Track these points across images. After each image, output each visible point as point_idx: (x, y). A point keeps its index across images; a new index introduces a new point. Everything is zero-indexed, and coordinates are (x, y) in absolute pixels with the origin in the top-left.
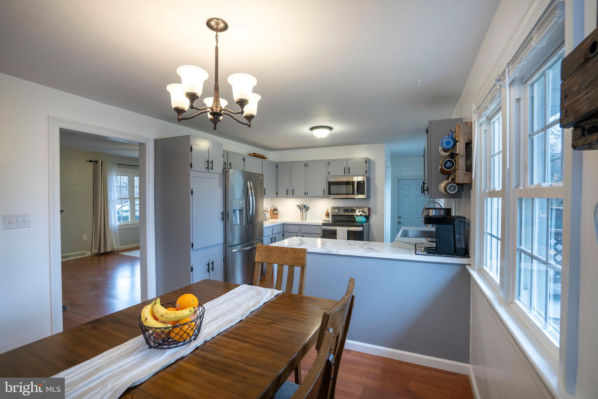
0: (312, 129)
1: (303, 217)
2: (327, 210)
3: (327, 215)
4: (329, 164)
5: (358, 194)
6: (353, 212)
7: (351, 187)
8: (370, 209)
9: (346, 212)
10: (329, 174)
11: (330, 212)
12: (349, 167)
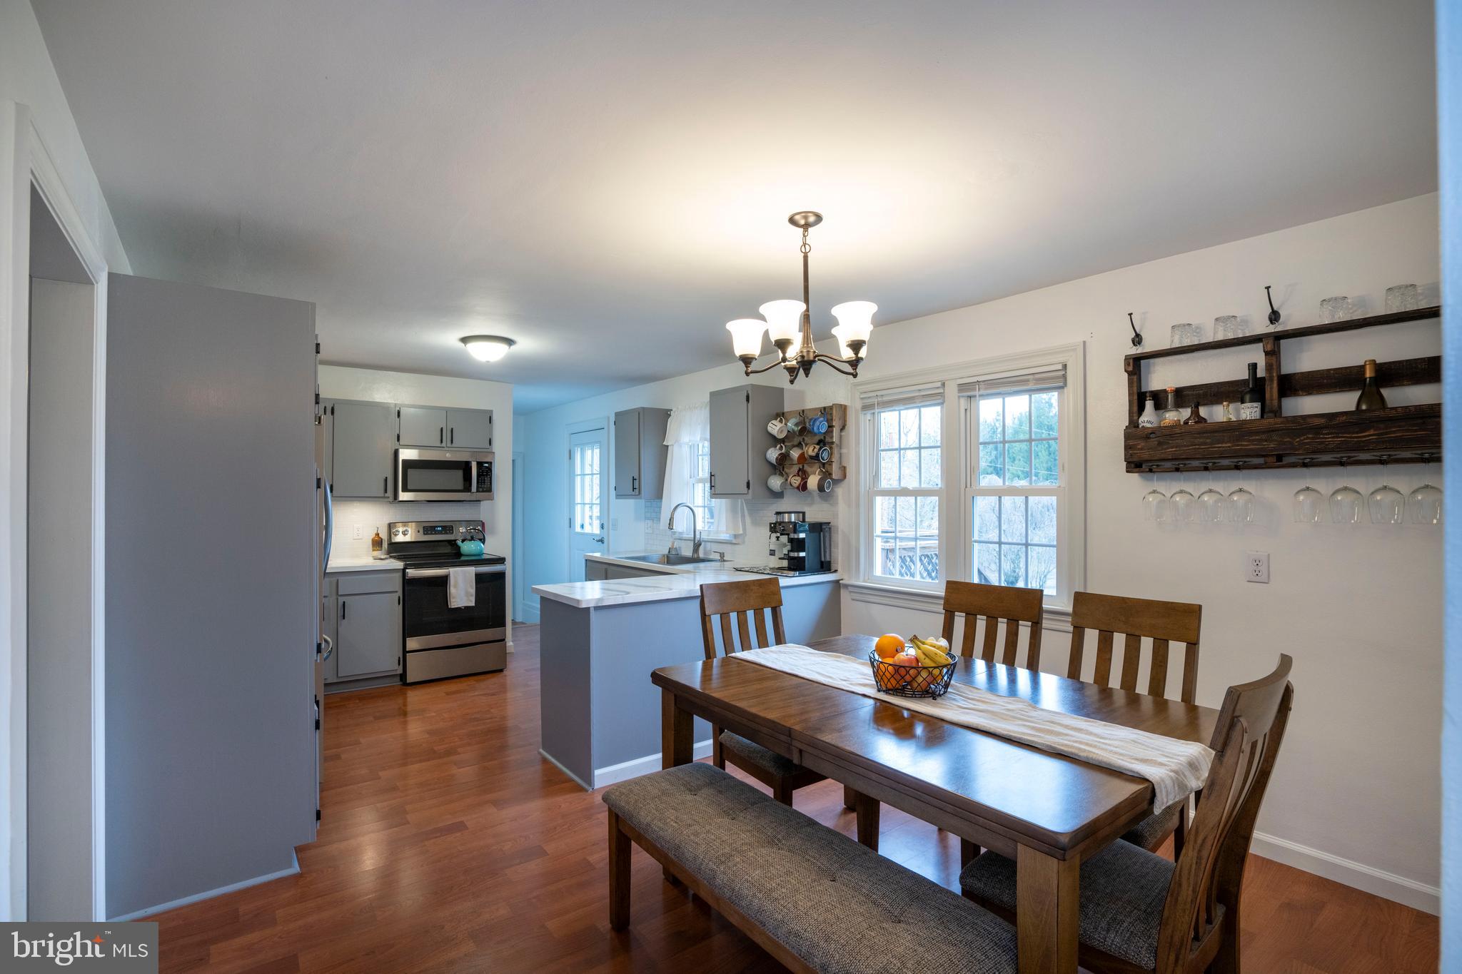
0: (465, 340)
2: (376, 532)
3: (377, 543)
4: (399, 416)
5: (478, 491)
6: (447, 533)
7: (460, 474)
8: (483, 525)
9: (432, 534)
10: (398, 440)
11: (384, 535)
12: (452, 429)
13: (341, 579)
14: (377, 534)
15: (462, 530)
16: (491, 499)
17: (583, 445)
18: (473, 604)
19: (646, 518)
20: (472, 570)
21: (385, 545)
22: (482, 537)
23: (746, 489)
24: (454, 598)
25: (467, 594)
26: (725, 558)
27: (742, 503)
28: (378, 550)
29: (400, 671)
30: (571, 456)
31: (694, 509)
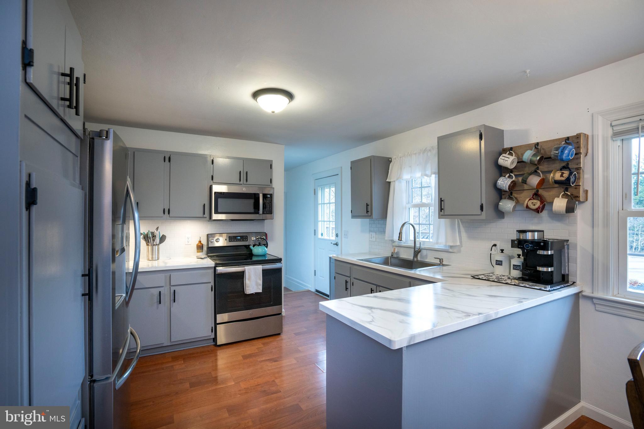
0: (256, 95)
1: (152, 255)
2: (199, 240)
3: (200, 247)
4: (213, 163)
5: (263, 213)
6: (244, 241)
7: (252, 201)
8: (266, 235)
9: (234, 241)
10: (212, 179)
11: (204, 242)
12: (247, 172)
13: (173, 274)
14: (200, 242)
15: (253, 238)
16: (272, 218)
17: (323, 187)
18: (260, 291)
19: (370, 231)
20: (259, 268)
21: (205, 248)
22: (266, 243)
23: (480, 211)
24: (248, 287)
25: (257, 284)
26: (443, 263)
27: (458, 222)
28: (200, 252)
29: (213, 336)
30: (315, 193)
31: (415, 226)
